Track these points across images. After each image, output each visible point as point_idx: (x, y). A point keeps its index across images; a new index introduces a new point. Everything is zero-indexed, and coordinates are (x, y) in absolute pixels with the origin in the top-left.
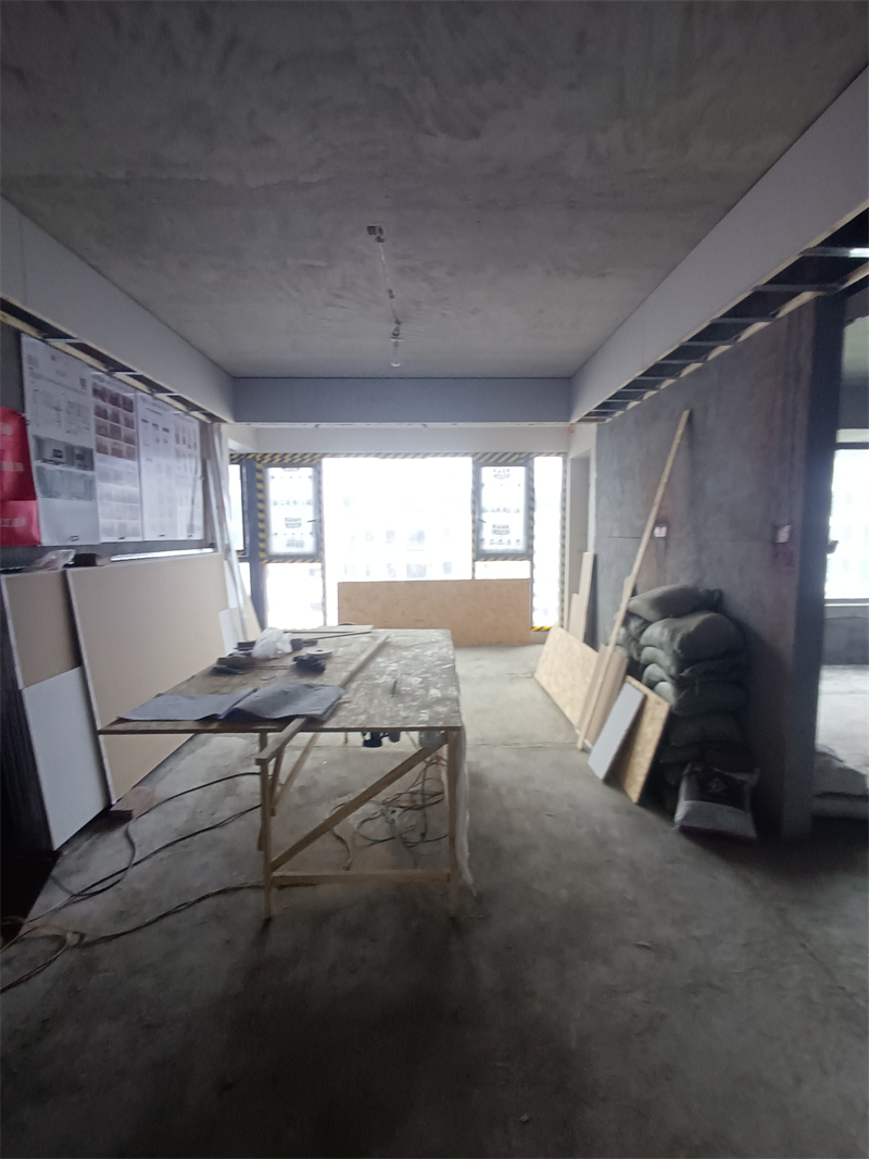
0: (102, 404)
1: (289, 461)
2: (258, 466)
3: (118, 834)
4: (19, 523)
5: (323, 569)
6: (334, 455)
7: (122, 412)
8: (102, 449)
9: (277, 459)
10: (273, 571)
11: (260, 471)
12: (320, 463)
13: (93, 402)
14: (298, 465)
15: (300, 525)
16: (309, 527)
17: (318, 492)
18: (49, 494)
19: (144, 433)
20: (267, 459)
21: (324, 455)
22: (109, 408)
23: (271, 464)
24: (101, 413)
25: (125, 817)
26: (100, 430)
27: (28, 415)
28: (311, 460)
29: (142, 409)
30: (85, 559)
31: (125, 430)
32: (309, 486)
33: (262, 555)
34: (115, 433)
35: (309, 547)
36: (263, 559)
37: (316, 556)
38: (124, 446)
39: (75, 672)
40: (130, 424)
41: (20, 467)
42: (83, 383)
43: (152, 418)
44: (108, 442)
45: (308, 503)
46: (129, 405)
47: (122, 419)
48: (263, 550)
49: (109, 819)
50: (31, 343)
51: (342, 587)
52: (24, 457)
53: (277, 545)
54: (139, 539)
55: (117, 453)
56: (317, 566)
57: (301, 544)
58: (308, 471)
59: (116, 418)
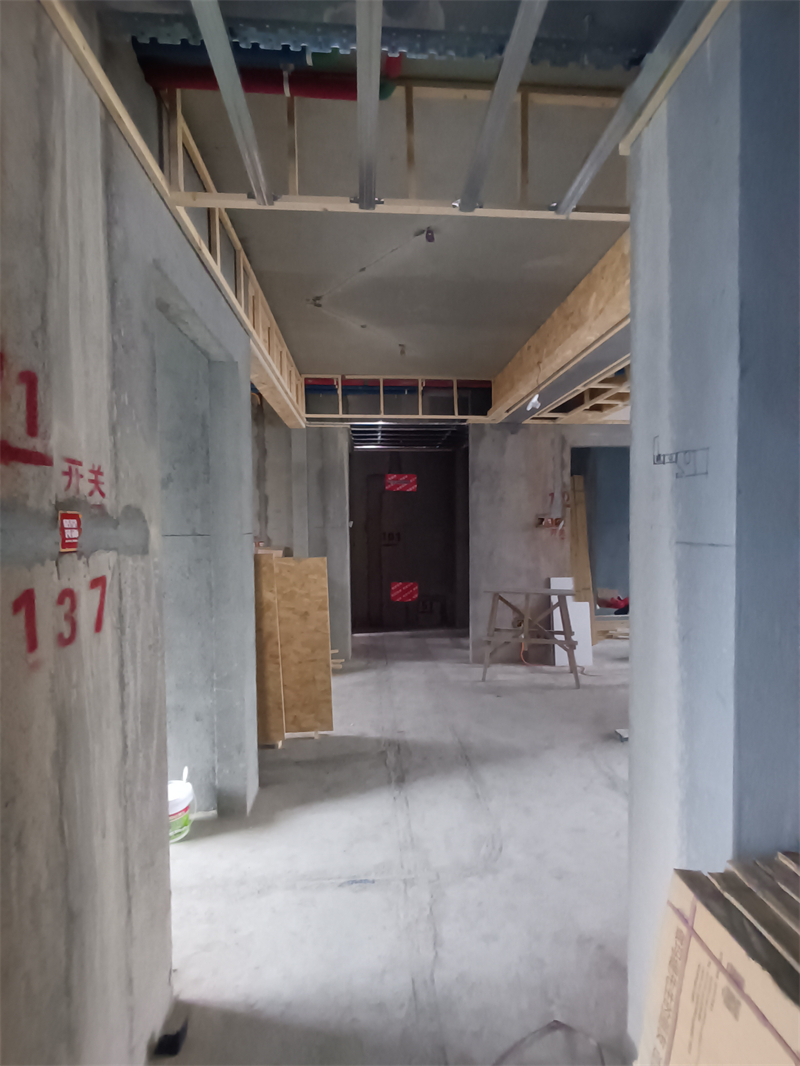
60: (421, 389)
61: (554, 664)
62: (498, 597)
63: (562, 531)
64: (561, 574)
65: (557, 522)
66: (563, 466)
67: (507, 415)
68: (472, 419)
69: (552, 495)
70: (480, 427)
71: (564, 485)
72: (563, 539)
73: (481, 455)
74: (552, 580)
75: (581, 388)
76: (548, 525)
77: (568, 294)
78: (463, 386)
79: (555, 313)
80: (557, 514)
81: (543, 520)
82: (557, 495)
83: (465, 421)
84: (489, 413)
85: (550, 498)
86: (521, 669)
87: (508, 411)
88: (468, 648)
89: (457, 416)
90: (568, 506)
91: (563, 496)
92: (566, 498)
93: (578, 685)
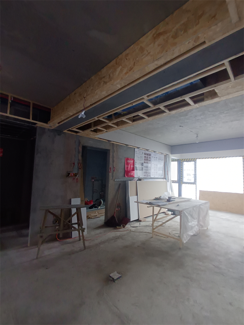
0: (145, 155)
1: (188, 160)
2: (181, 162)
3: (139, 223)
4: (132, 174)
5: (196, 186)
6: (199, 159)
7: (149, 156)
8: (145, 163)
9: (186, 160)
10: (184, 186)
11: (182, 163)
12: (196, 160)
13: (144, 155)
14: (190, 161)
15: (190, 175)
16: (193, 176)
17: (195, 167)
18: (137, 170)
19: (152, 159)
20: (183, 160)
21: (197, 159)
22: (147, 156)
23: (184, 161)
24: (145, 157)
25: (140, 221)
26: (145, 160)
27: (135, 159)
28: (194, 160)
29: (152, 155)
30: (140, 180)
31: (149, 159)
32: (193, 166)
33: (181, 182)
34: (147, 160)
35: (193, 181)
36: (181, 183)
37: (195, 183)
38: (149, 162)
39: (137, 196)
40: (150, 158)
41: (133, 166)
42: (143, 153)
43: (154, 156)
44: (146, 161)
45: (193, 170)
46: (150, 155)
47: (149, 157)
48: (182, 181)
49: (138, 220)
50: (136, 150)
51: (200, 191)
52: (134, 165)
53: (185, 180)
54: (150, 177)
55: (147, 163)
56: (195, 185)
57: (190, 180)
58: (193, 162)
59: (147, 157)
60: (10, 101)
61: (71, 237)
62: (48, 211)
63: (77, 179)
64: (76, 197)
65: (75, 175)
66: (79, 152)
67: (58, 125)
68: (39, 124)
69: (74, 164)
70: (43, 129)
71: (79, 160)
72: (77, 182)
73: (42, 142)
74: (72, 199)
75: (96, 118)
76: (71, 176)
77: (103, 68)
78: (35, 107)
79: (93, 78)
80: (75, 171)
81: (69, 174)
82: (76, 164)
83: (35, 124)
84: (48, 122)
85: (73, 165)
86: (56, 244)
87: (59, 123)
88: (27, 236)
89: (31, 120)
90: (80, 169)
91: (78, 165)
92: (79, 165)
93: (85, 248)
